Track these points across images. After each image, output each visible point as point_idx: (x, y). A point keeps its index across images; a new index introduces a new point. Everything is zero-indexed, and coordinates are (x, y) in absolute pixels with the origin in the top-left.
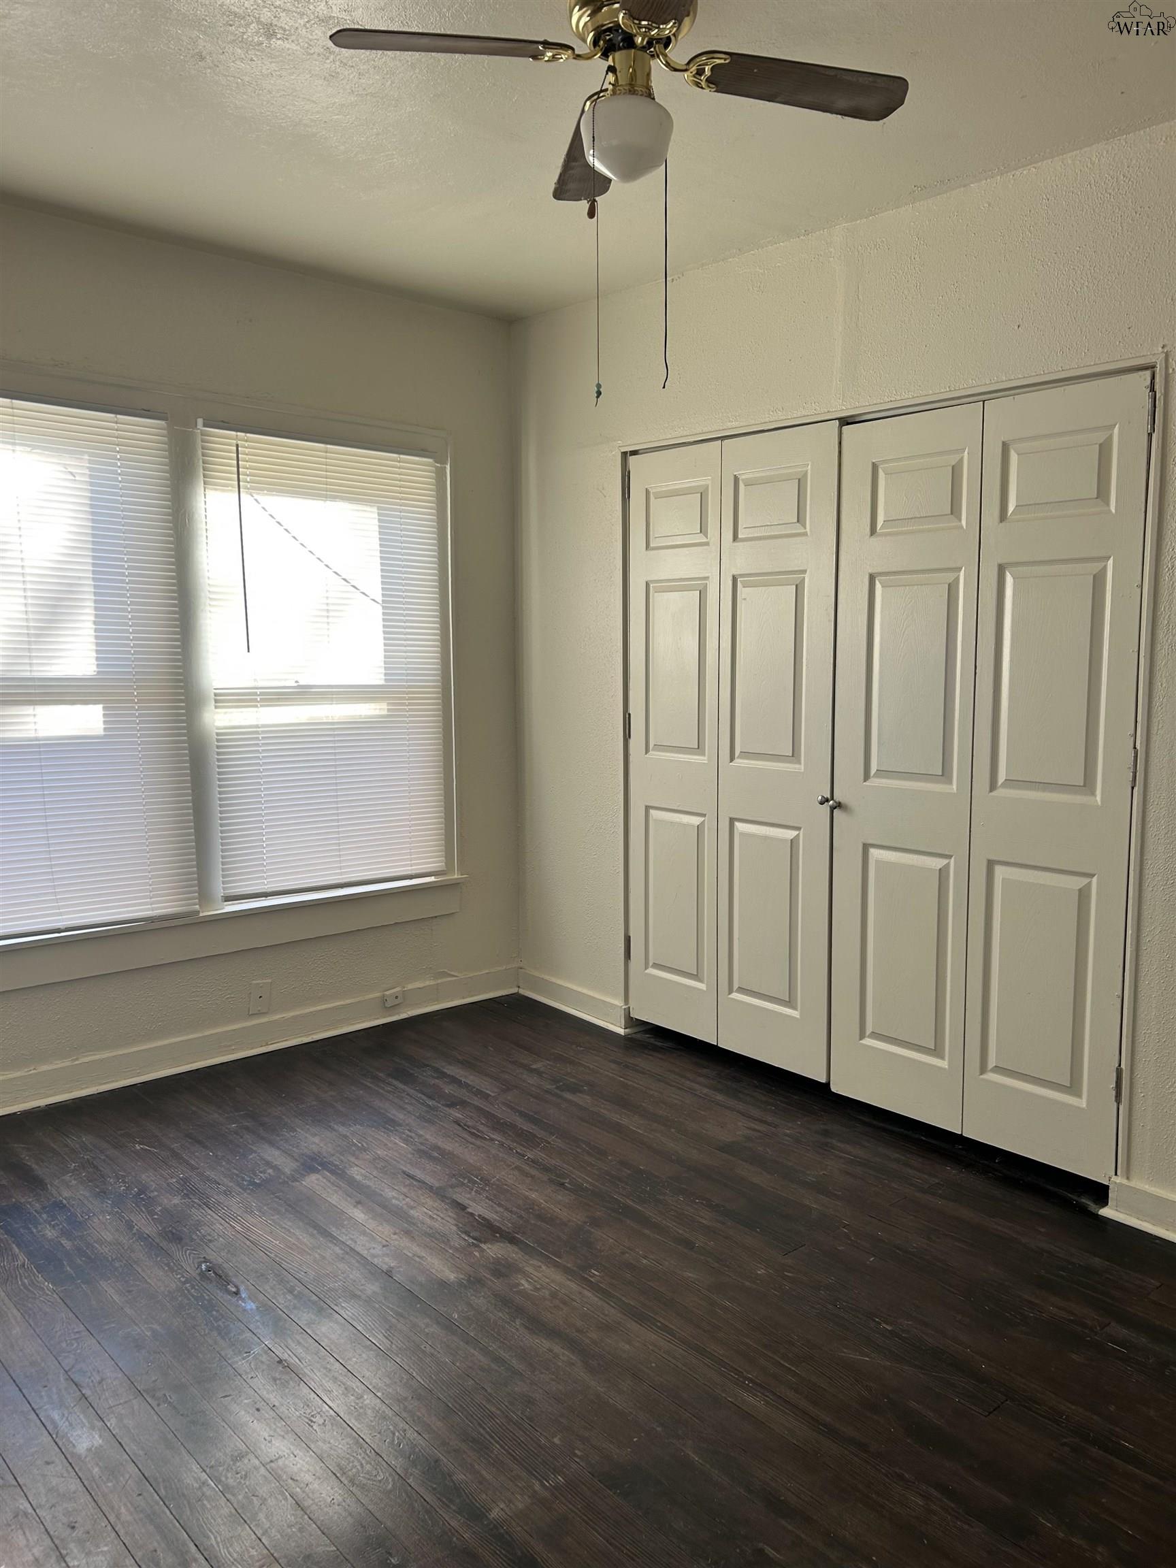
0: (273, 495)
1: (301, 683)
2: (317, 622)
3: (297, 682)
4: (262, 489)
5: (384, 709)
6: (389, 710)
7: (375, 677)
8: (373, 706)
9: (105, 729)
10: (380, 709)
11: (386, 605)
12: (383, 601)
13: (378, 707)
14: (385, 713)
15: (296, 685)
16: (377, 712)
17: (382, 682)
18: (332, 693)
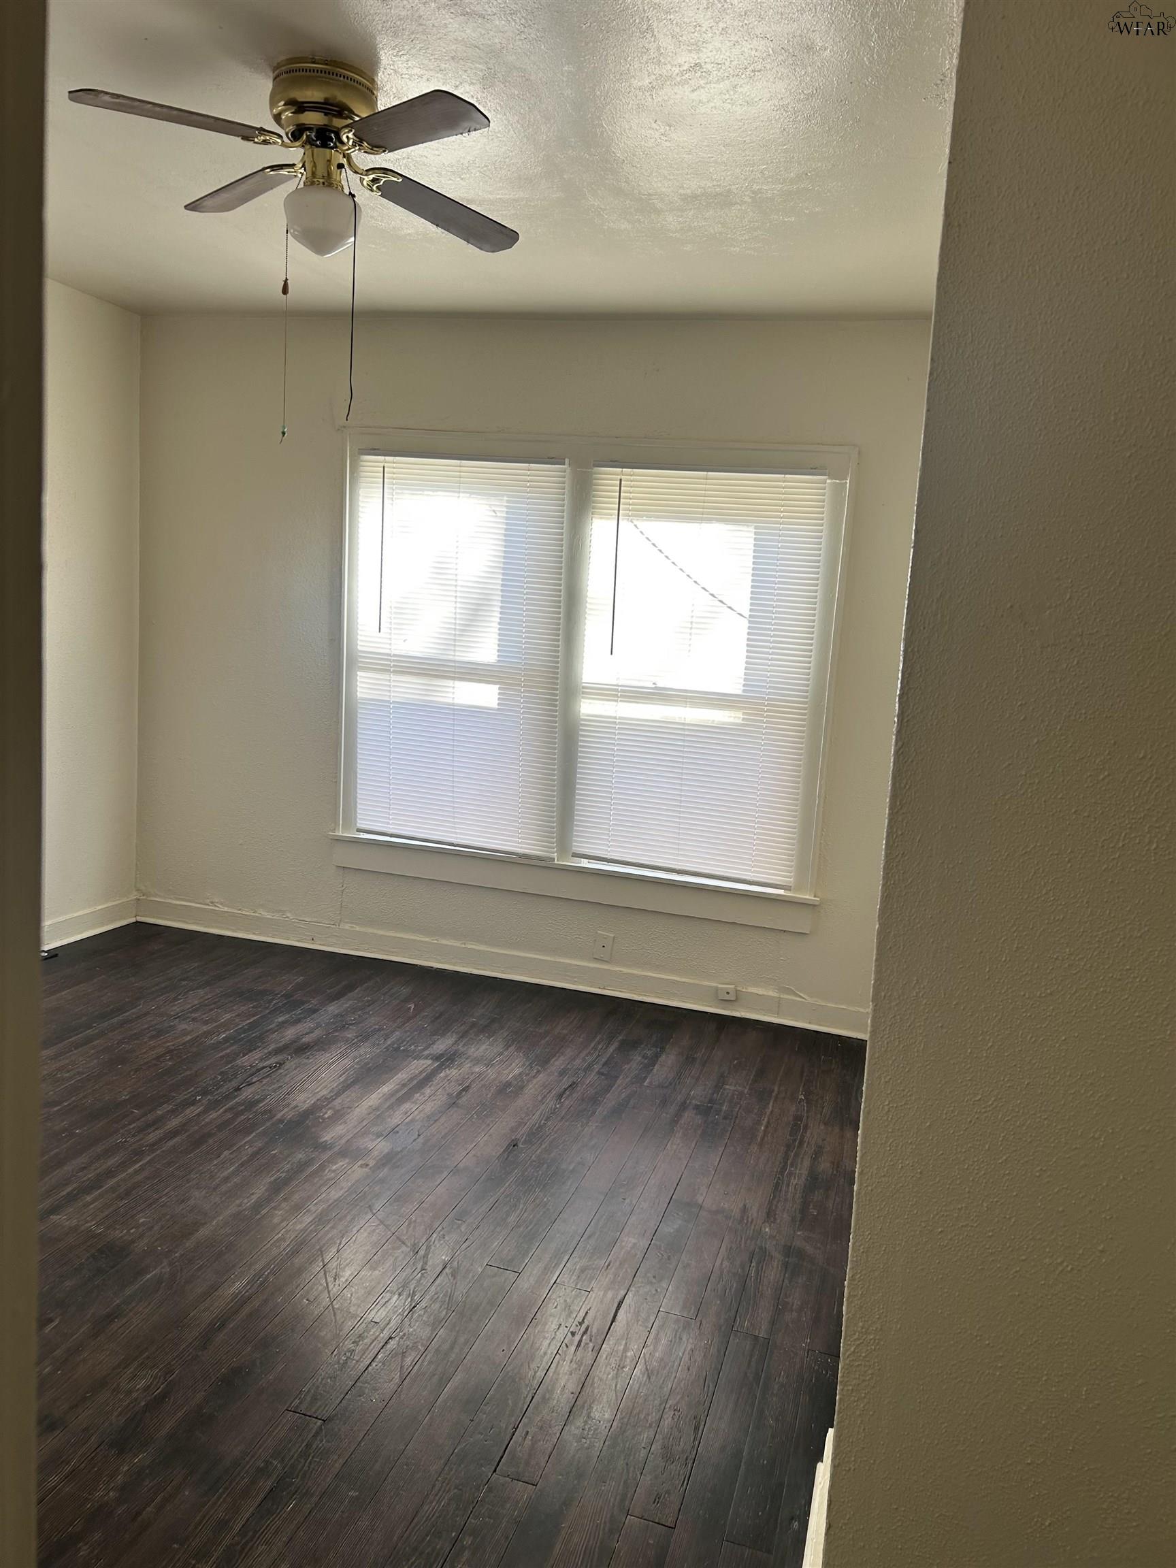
0: (651, 521)
1: (659, 685)
2: (681, 633)
3: (654, 684)
4: (642, 516)
5: (739, 718)
6: (743, 719)
7: (734, 686)
8: (727, 713)
9: (499, 704)
10: (735, 717)
11: (752, 619)
12: (750, 616)
13: (733, 715)
14: (740, 721)
15: (654, 686)
16: (731, 720)
17: (740, 692)
18: (686, 697)
